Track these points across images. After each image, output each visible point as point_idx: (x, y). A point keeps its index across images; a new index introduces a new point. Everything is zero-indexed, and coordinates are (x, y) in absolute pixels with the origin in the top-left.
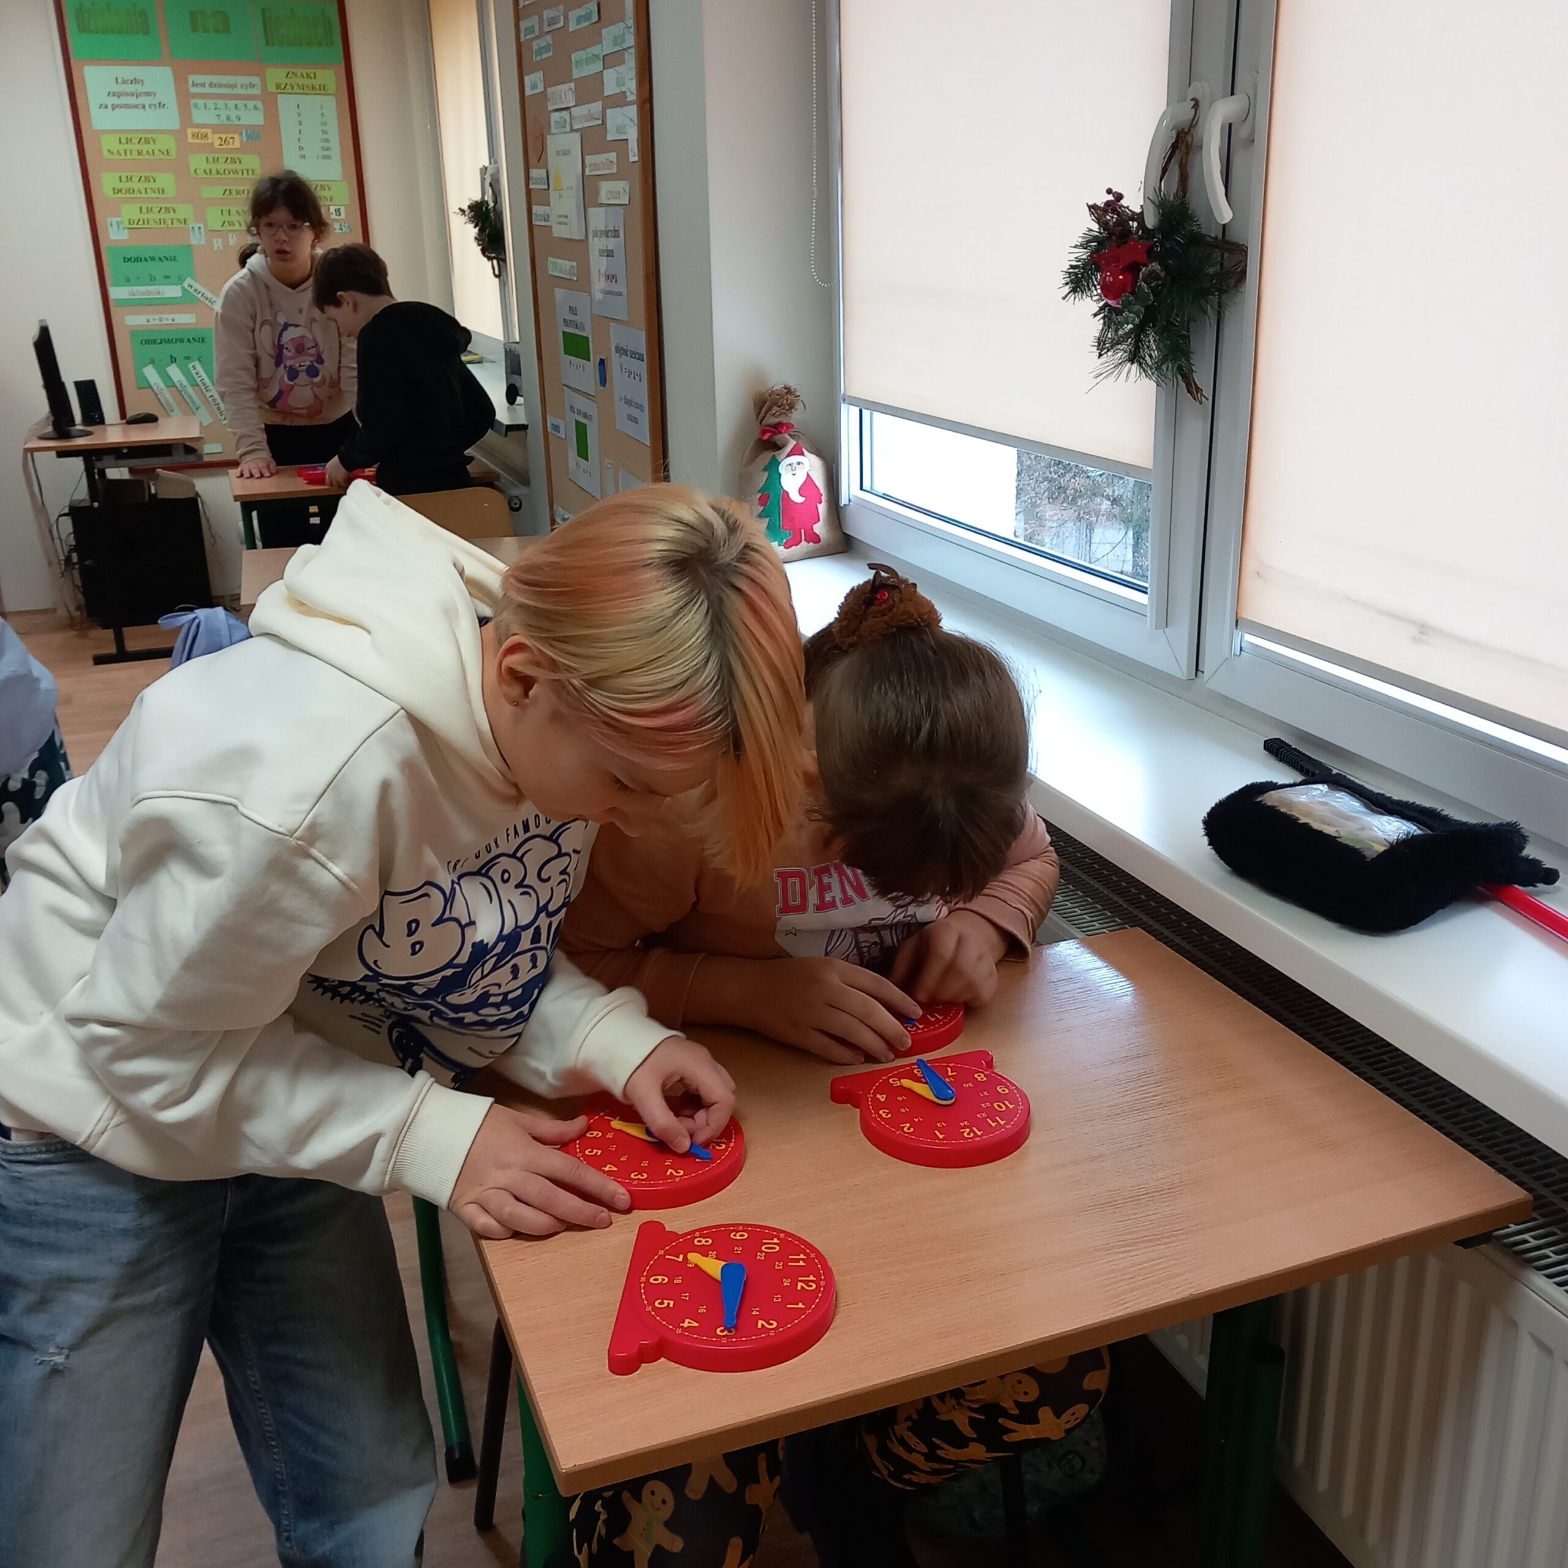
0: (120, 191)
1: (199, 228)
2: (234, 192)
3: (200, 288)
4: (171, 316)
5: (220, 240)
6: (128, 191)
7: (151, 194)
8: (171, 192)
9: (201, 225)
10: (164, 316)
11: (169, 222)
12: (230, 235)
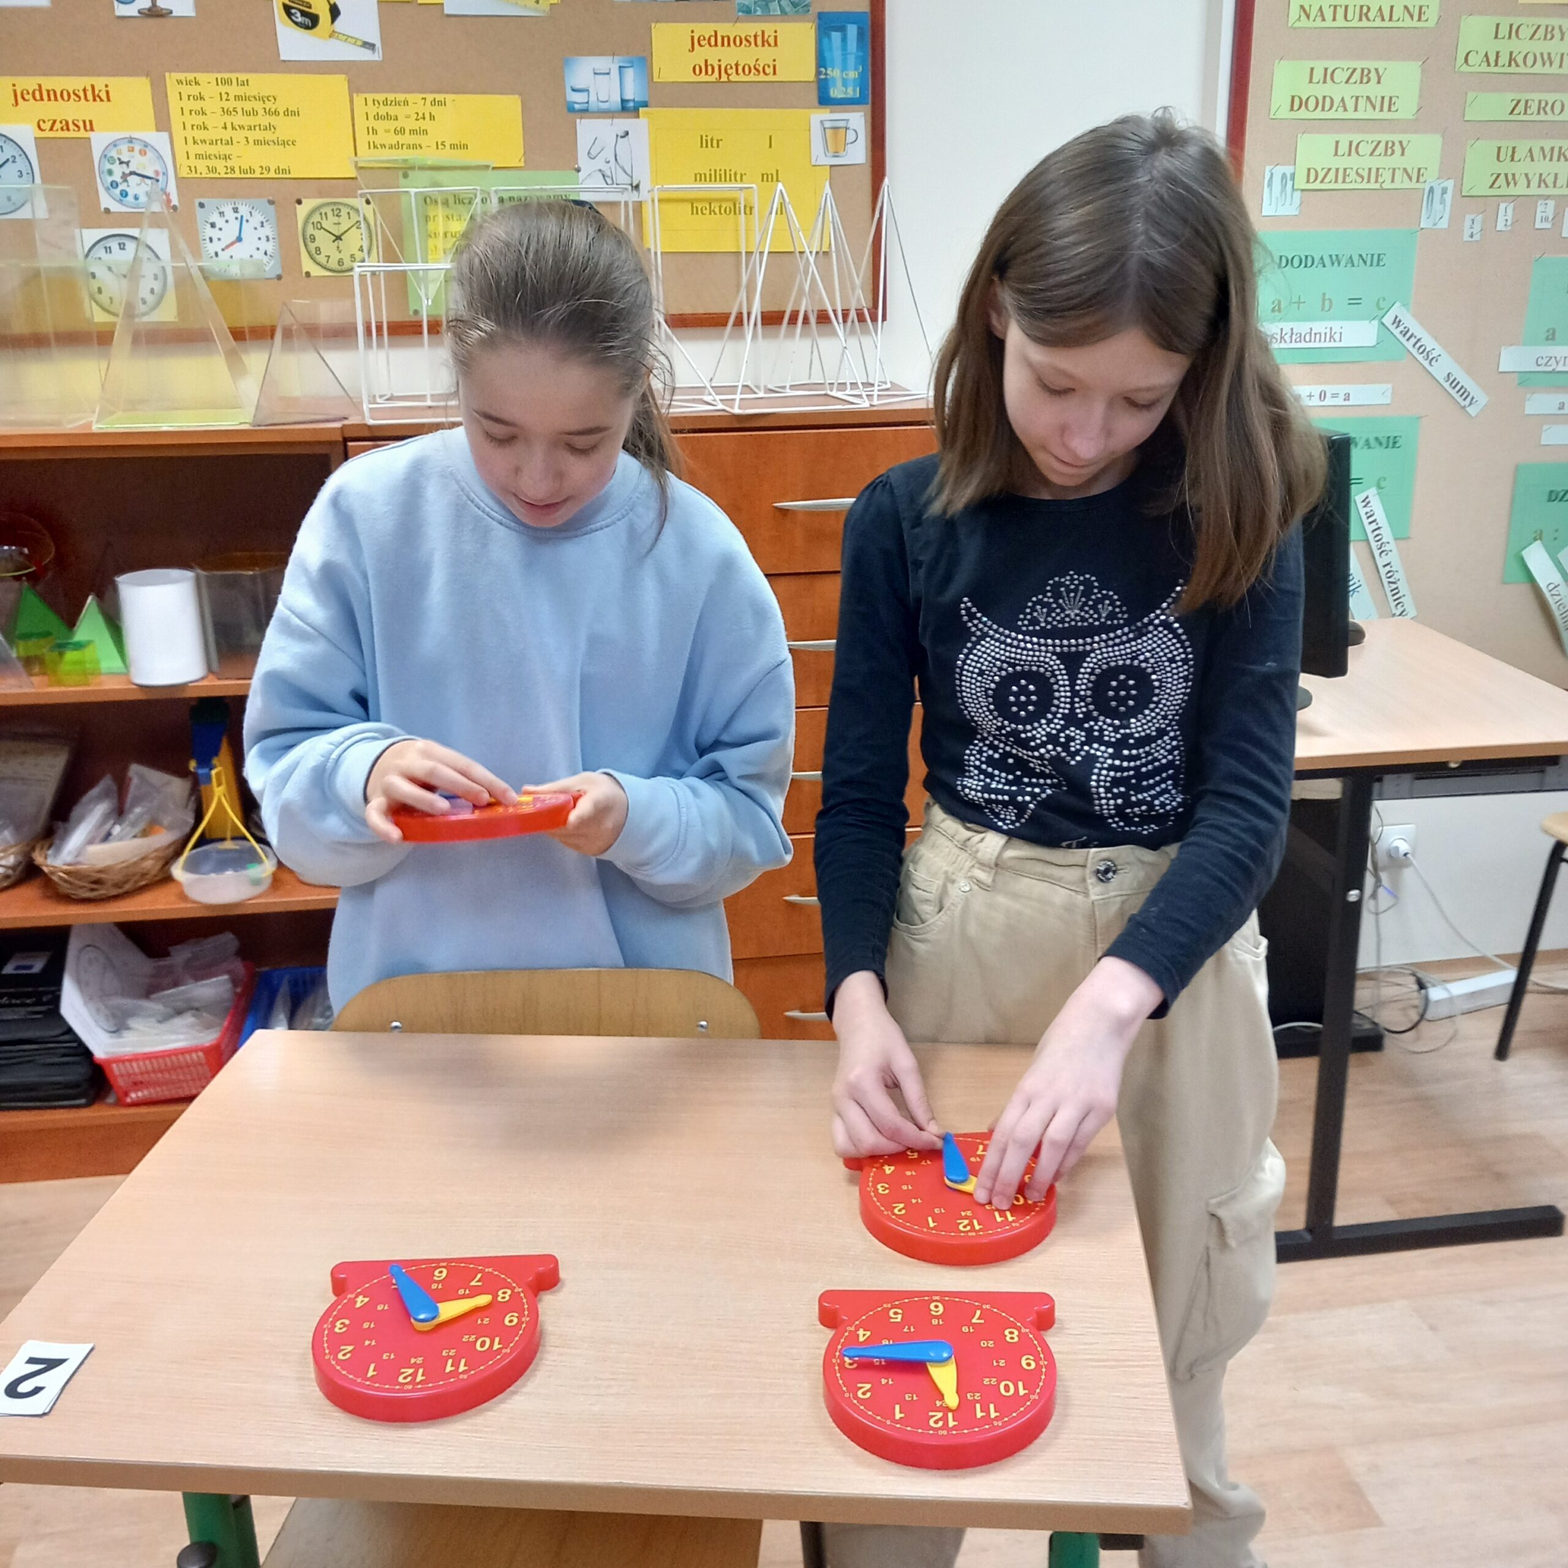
0: (1304, 104)
1: (1444, 191)
2: (1534, 107)
3: (1416, 328)
4: (1342, 389)
5: (1479, 219)
6: (1321, 103)
7: (1365, 112)
8: (1406, 108)
9: (1450, 184)
10: (1330, 389)
11: (1386, 176)
12: (1502, 206)
